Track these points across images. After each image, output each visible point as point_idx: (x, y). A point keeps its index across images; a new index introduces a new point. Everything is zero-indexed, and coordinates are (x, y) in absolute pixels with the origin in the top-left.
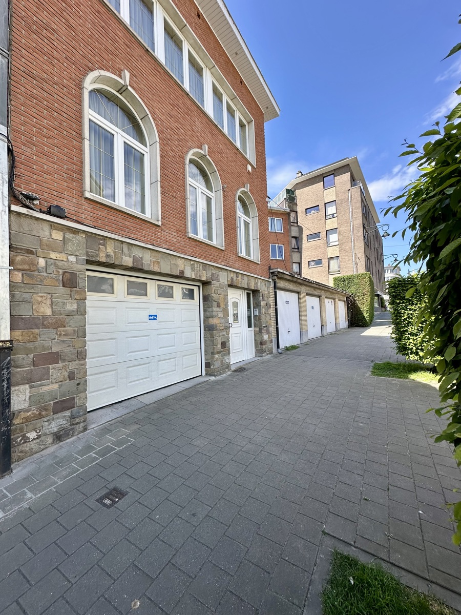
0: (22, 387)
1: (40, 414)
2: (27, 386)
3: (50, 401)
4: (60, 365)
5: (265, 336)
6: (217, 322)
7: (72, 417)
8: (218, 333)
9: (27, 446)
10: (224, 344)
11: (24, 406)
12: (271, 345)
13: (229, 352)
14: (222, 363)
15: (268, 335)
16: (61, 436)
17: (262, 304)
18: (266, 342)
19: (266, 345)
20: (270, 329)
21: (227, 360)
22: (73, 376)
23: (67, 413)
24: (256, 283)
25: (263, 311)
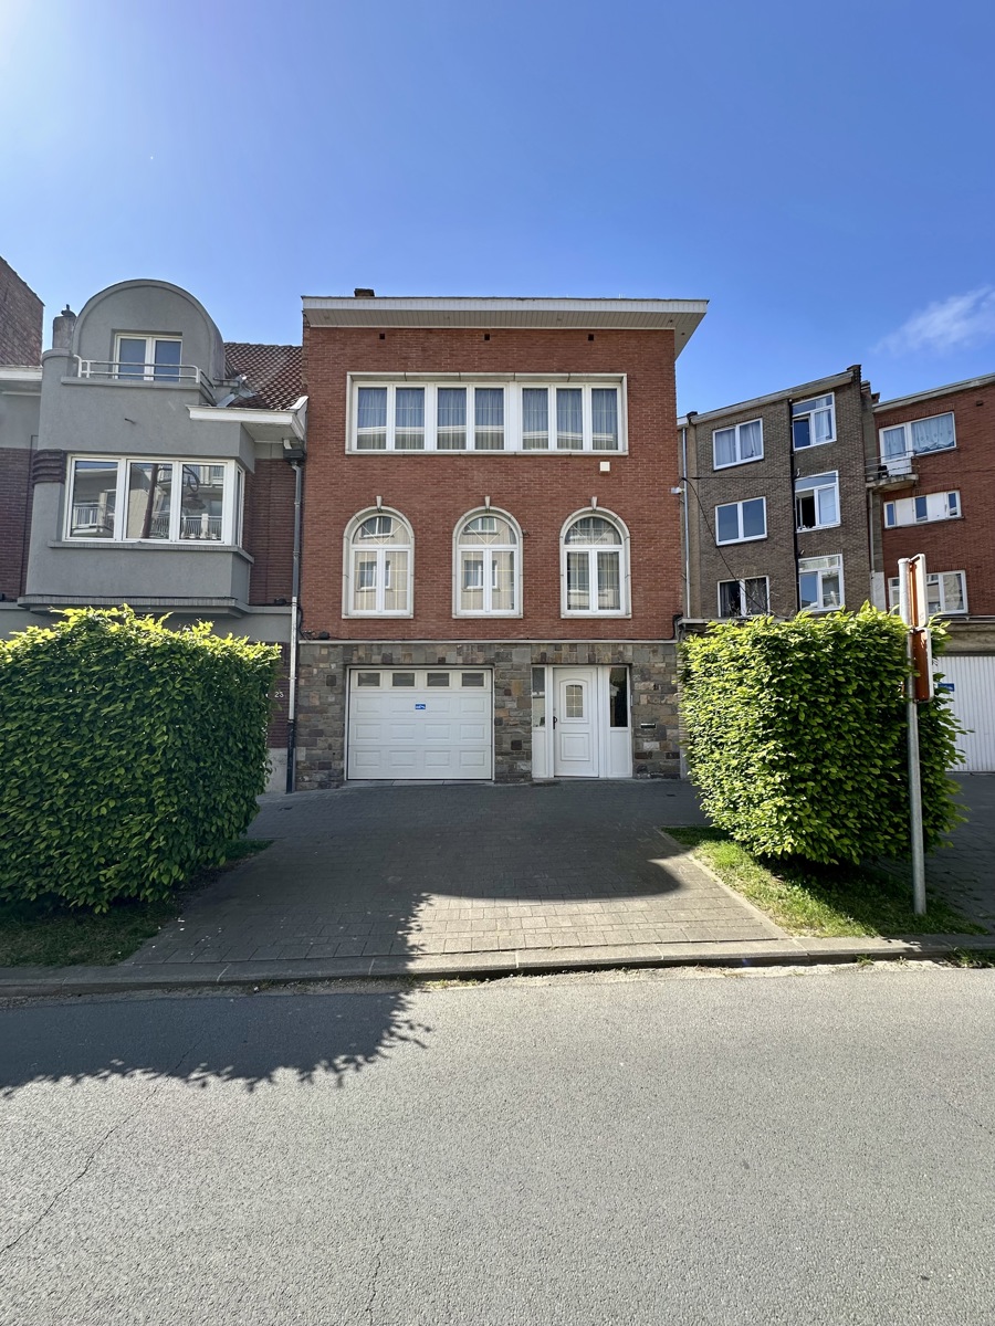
0: (303, 748)
1: (311, 766)
2: (305, 748)
3: (316, 760)
4: (323, 738)
5: (645, 744)
6: (502, 714)
7: (330, 776)
8: (505, 728)
9: (304, 784)
10: (516, 745)
11: (303, 759)
12: (671, 763)
13: (529, 757)
14: (511, 768)
15: (658, 743)
16: (322, 785)
17: (640, 686)
18: (649, 754)
19: (649, 761)
20: (669, 732)
21: (522, 766)
22: (330, 747)
23: (326, 772)
24: (620, 653)
25: (644, 699)
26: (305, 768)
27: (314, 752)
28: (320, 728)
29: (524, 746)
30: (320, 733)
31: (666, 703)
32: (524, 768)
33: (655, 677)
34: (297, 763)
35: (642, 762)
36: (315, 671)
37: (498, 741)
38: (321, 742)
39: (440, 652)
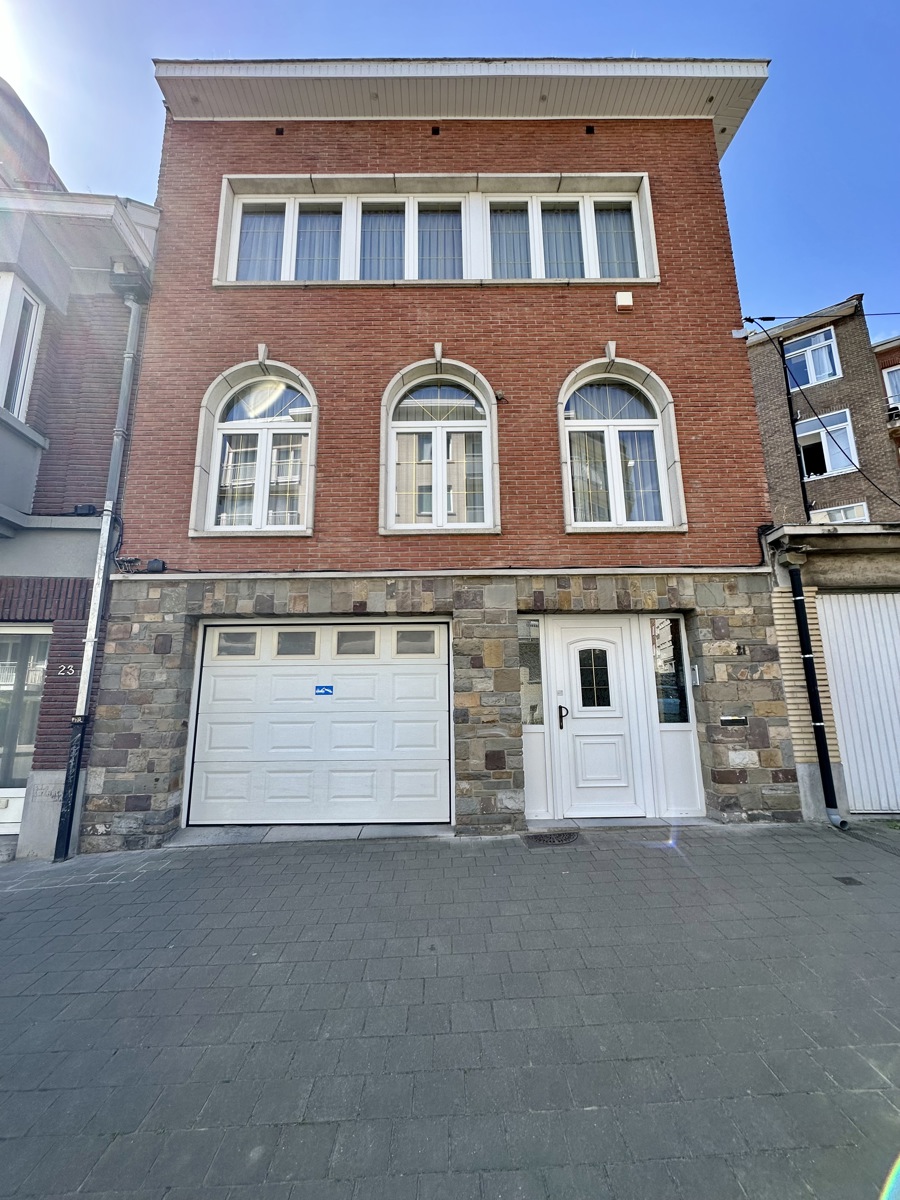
0: (100, 769)
1: (111, 805)
2: (104, 769)
3: (123, 792)
4: (139, 751)
5: (732, 755)
6: (467, 702)
7: (146, 823)
8: (473, 729)
9: (95, 840)
10: (495, 760)
11: (98, 791)
12: (782, 790)
13: (519, 784)
14: (487, 806)
15: (754, 753)
16: (130, 842)
17: (712, 648)
18: (741, 775)
19: (741, 786)
20: (772, 731)
21: (506, 800)
22: (150, 768)
23: (140, 815)
24: (672, 590)
25: (721, 672)
26: (99, 809)
27: (120, 776)
28: (135, 730)
29: (510, 760)
30: (135, 741)
31: (761, 679)
32: (510, 804)
33: (737, 632)
34: (87, 799)
35: (729, 789)
36: (136, 628)
37: (462, 754)
38: (135, 758)
39: (358, 592)
